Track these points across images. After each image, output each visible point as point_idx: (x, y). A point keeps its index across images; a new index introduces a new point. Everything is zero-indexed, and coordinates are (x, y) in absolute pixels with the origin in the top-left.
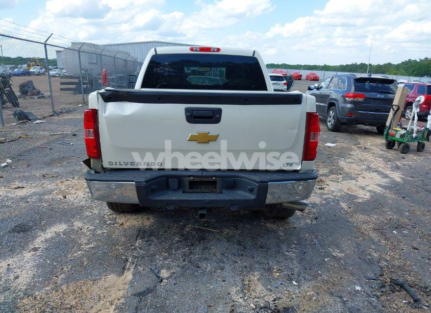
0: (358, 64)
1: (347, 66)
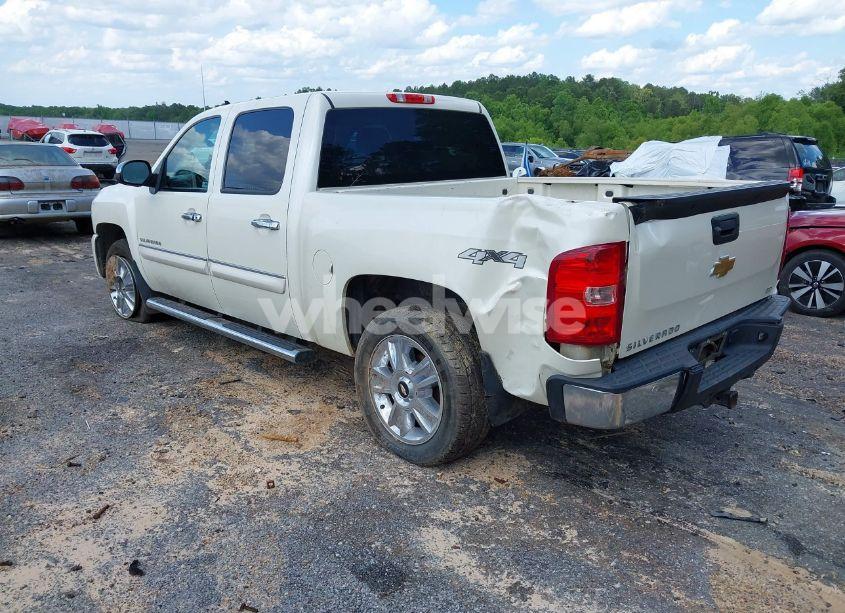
0: (169, 104)
1: (147, 109)
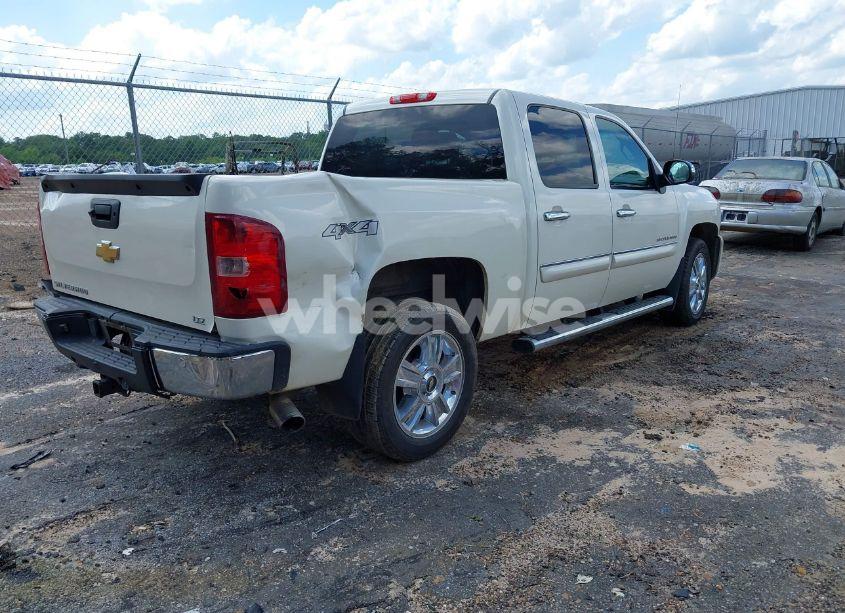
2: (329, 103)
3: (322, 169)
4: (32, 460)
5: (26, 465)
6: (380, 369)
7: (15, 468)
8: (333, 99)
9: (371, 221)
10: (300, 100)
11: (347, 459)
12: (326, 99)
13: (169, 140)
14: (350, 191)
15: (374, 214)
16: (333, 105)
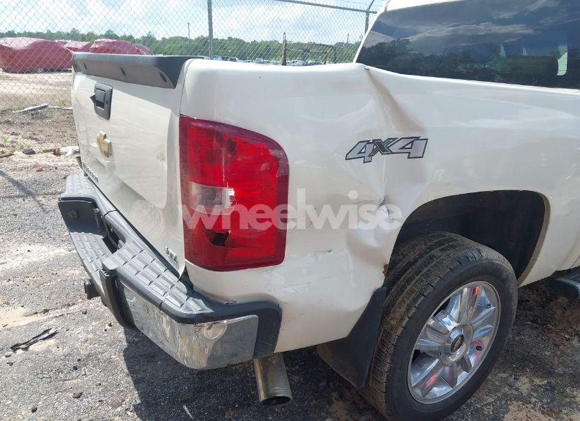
2: (368, 13)
3: (357, 62)
4: (35, 340)
5: (28, 344)
6: (399, 332)
7: (15, 348)
8: (371, 10)
9: (417, 138)
10: (344, 9)
11: (341, 403)
12: (365, 9)
13: (254, 43)
14: (393, 94)
15: (422, 129)
16: (371, 14)
